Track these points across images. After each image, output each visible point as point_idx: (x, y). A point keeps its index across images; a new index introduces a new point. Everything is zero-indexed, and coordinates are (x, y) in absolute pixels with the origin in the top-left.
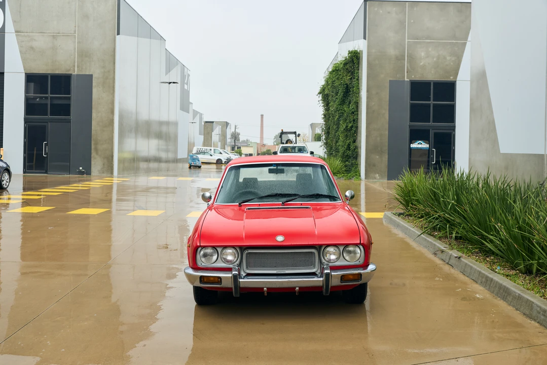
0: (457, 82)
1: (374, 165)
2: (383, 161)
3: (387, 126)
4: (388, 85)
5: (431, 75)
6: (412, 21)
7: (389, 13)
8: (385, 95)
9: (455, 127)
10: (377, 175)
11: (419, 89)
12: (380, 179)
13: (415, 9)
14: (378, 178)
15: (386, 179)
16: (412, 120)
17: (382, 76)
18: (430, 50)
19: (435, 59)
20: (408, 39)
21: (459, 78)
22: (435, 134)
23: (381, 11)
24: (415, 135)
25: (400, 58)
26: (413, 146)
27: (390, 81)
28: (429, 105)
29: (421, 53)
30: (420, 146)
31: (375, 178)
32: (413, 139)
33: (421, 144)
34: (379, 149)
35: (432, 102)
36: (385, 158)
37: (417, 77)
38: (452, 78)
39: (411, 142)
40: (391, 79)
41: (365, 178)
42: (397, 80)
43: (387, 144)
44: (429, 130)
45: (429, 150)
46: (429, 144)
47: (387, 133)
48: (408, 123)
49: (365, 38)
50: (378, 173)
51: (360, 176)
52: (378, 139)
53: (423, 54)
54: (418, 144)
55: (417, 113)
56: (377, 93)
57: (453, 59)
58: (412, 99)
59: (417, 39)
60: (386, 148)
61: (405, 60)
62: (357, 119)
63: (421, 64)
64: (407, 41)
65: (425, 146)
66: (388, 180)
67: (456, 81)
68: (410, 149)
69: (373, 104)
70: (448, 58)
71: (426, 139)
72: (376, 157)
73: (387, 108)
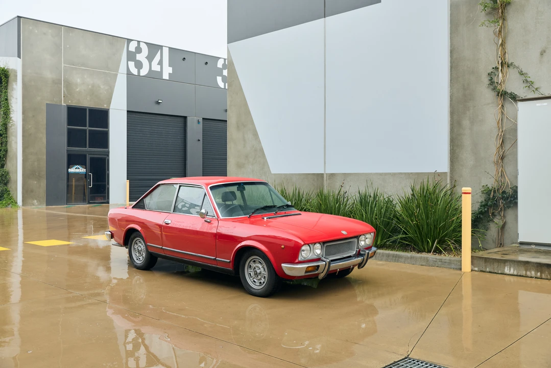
0: (110, 110)
1: (32, 191)
2: (41, 186)
3: (45, 151)
4: (44, 108)
5: (87, 102)
6: (68, 46)
7: (45, 34)
8: (42, 118)
9: (109, 152)
10: (36, 201)
11: (76, 114)
12: (38, 205)
13: (71, 35)
14: (36, 204)
15: (45, 204)
16: (69, 144)
17: (39, 98)
18: (85, 77)
19: (90, 87)
21: (112, 107)
22: (92, 159)
23: (36, 31)
24: (72, 160)
25: (57, 82)
26: (72, 170)
27: (47, 104)
28: (86, 130)
29: (77, 79)
30: (77, 171)
31: (33, 205)
32: (70, 164)
33: (79, 168)
34: (37, 174)
35: (88, 128)
36: (43, 183)
37: (74, 103)
38: (105, 106)
39: (68, 168)
40: (48, 102)
41: (23, 205)
42: (54, 103)
43: (45, 169)
44: (85, 156)
45: (86, 174)
46: (86, 168)
47: (45, 157)
48: (66, 147)
49: (19, 56)
50: (36, 199)
51: (16, 203)
52: (36, 163)
53: (79, 80)
54: (76, 168)
55: (74, 138)
56: (34, 116)
57: (107, 88)
58: (69, 124)
59: (73, 65)
60: (44, 173)
61: (62, 84)
62: (7, 142)
63: (77, 90)
64: (63, 65)
65: (82, 171)
66: (47, 205)
68: (68, 174)
69: (30, 126)
70: (102, 87)
71: (83, 164)
72: (34, 183)
73: (45, 131)
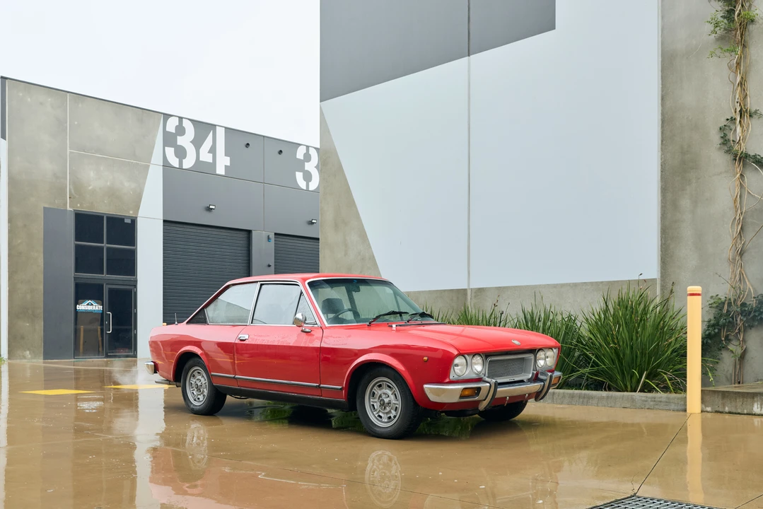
0: (138, 219)
1: (23, 338)
2: (36, 330)
3: (41, 277)
4: (41, 214)
5: (104, 207)
6: (76, 123)
7: (41, 104)
8: (38, 229)
9: (136, 281)
10: (28, 352)
11: (87, 224)
12: (32, 358)
13: (80, 105)
14: (29, 356)
15: (42, 357)
16: (78, 269)
17: (32, 200)
18: (102, 169)
19: (108, 184)
20: (70, 148)
21: (141, 214)
22: (111, 291)
23: (29, 99)
24: (83, 292)
25: (60, 176)
26: (81, 307)
27: (44, 208)
28: (102, 248)
29: (89, 173)
30: (90, 308)
31: (24, 357)
32: (79, 298)
33: (92, 305)
34: (30, 312)
35: (105, 245)
36: (40, 325)
37: (85, 208)
38: (131, 212)
39: (77, 303)
40: (47, 206)
41: (9, 358)
42: (56, 207)
43: (41, 305)
44: (103, 286)
45: (102, 314)
46: (103, 305)
47: (41, 287)
48: (72, 273)
49: (3, 136)
50: (29, 349)
52: (29, 297)
53: (92, 174)
54: (88, 304)
55: (84, 260)
56: (25, 226)
57: (133, 186)
58: (78, 238)
59: (84, 151)
60: (40, 311)
61: (66, 178)
63: (90, 188)
64: (68, 150)
65: (97, 308)
66: (44, 359)
67: (137, 217)
69: (19, 241)
70: (126, 184)
71: (98, 297)
72: (25, 325)
73: (41, 249)
